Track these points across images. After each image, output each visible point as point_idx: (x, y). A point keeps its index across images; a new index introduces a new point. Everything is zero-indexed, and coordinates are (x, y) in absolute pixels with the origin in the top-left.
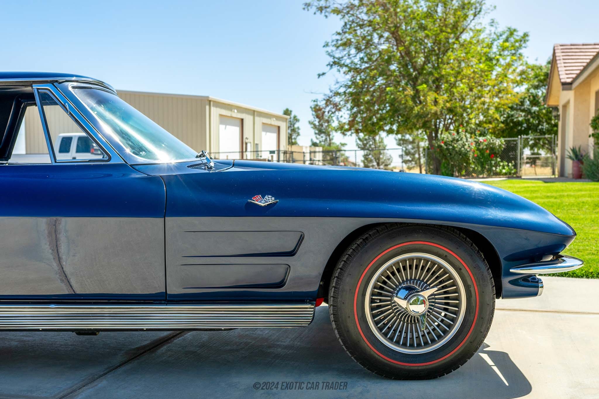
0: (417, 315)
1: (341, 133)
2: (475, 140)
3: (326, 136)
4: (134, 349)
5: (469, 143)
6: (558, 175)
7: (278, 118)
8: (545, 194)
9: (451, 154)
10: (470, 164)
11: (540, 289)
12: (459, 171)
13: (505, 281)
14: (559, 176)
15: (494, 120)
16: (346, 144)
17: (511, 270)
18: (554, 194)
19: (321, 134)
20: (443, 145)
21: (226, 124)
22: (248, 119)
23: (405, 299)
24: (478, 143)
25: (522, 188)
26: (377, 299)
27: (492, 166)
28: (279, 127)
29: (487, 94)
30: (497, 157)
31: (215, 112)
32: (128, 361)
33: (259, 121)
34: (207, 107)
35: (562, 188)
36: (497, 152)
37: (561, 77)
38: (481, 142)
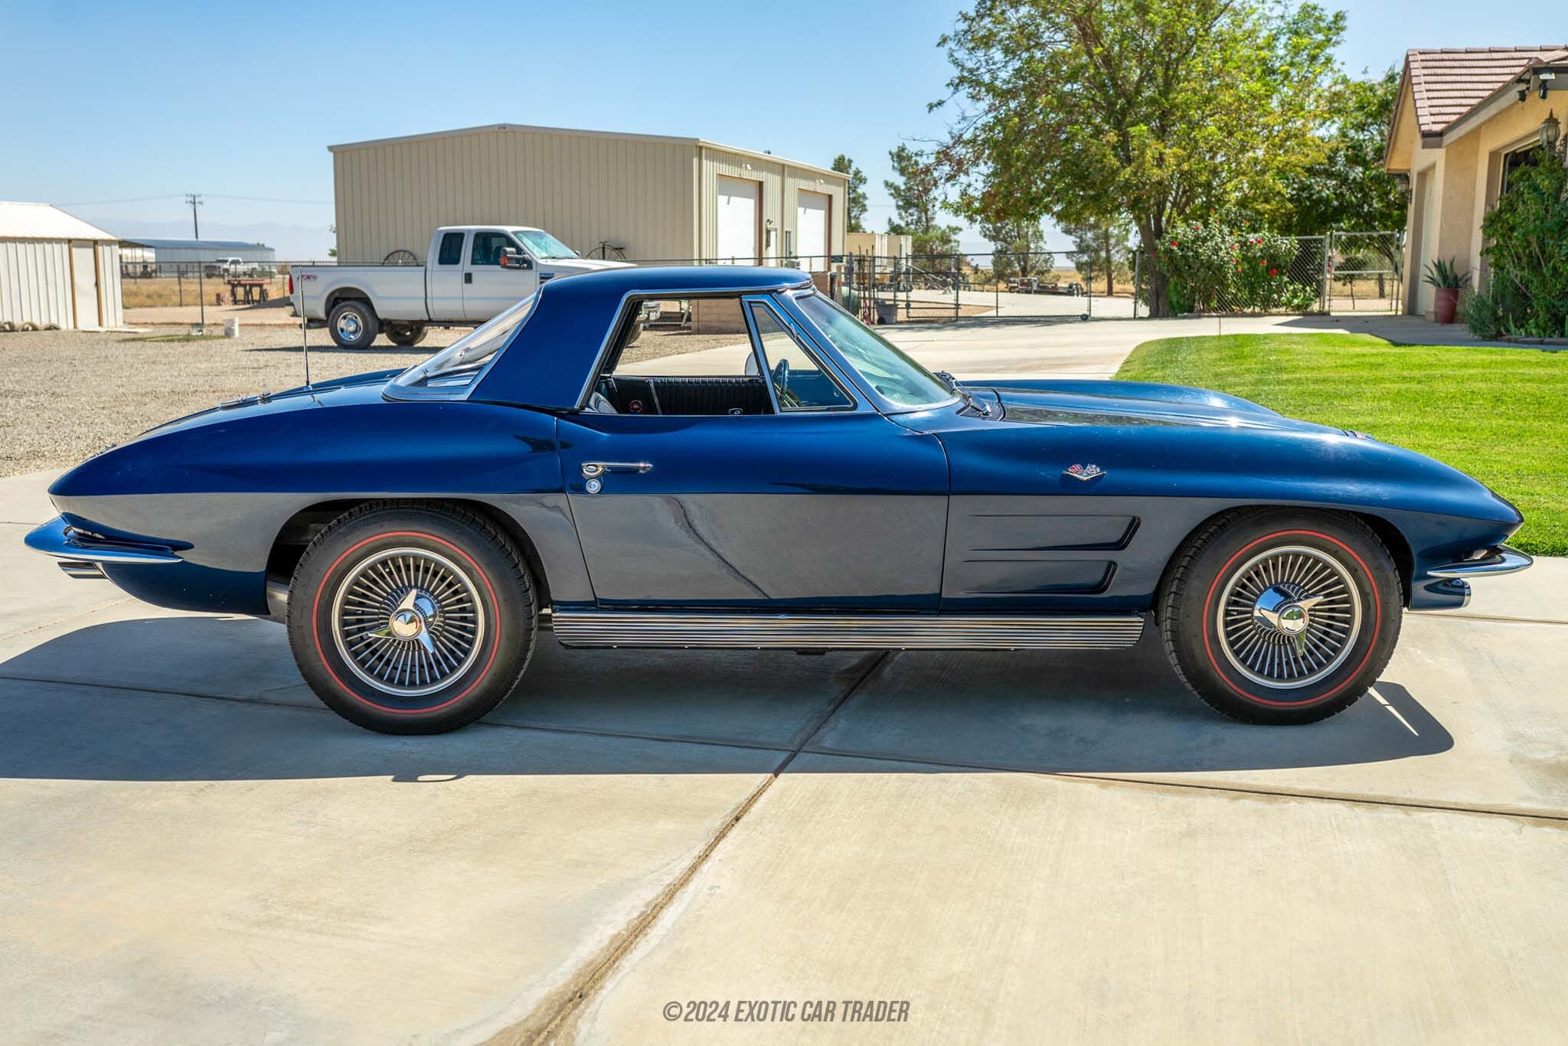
0: (1292, 634)
1: (966, 217)
2: (1240, 238)
3: (920, 212)
4: (847, 671)
5: (1227, 245)
6: (1403, 311)
7: (827, 178)
8: (1397, 372)
9: (1190, 267)
10: (1228, 286)
11: (1466, 598)
12: (1207, 300)
13: (1418, 589)
14: (1403, 314)
15: (1275, 196)
16: (961, 230)
17: (1429, 573)
18: (1416, 373)
19: (910, 208)
20: (1175, 248)
21: (730, 194)
22: (772, 182)
23: (1275, 611)
24: (1243, 244)
25: (1352, 357)
26: (1234, 610)
27: (1271, 291)
28: (830, 197)
29: (1263, 142)
30: (1282, 274)
31: (710, 169)
32: (852, 690)
33: (793, 184)
34: (695, 161)
35: (1430, 360)
36: (1283, 264)
37: (1422, 120)
38: (1251, 243)
